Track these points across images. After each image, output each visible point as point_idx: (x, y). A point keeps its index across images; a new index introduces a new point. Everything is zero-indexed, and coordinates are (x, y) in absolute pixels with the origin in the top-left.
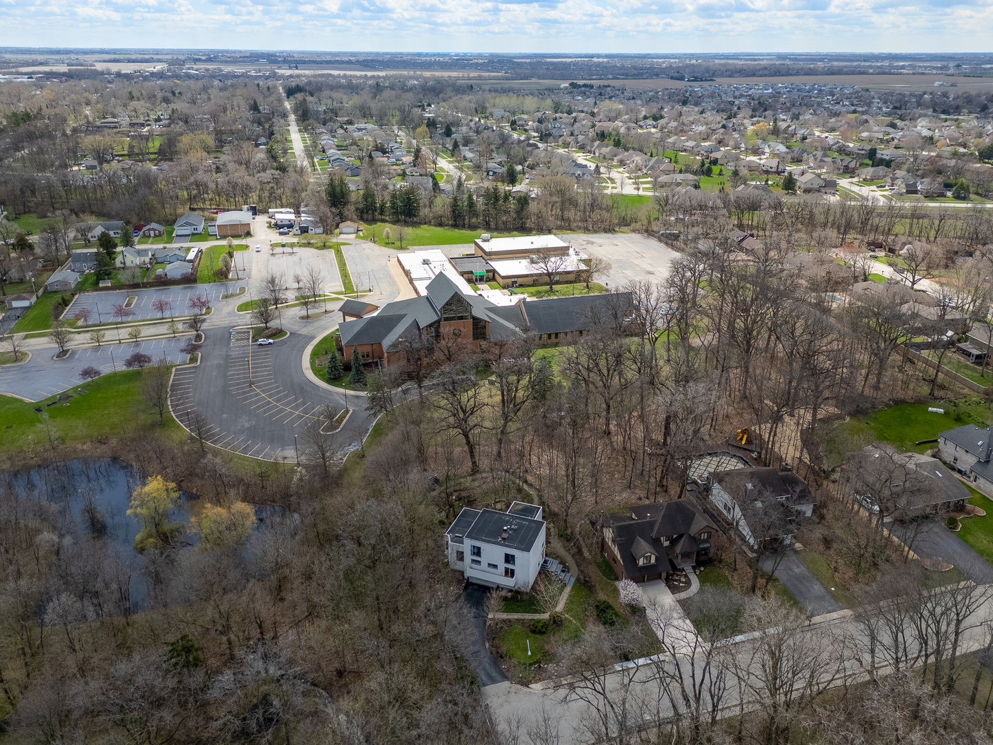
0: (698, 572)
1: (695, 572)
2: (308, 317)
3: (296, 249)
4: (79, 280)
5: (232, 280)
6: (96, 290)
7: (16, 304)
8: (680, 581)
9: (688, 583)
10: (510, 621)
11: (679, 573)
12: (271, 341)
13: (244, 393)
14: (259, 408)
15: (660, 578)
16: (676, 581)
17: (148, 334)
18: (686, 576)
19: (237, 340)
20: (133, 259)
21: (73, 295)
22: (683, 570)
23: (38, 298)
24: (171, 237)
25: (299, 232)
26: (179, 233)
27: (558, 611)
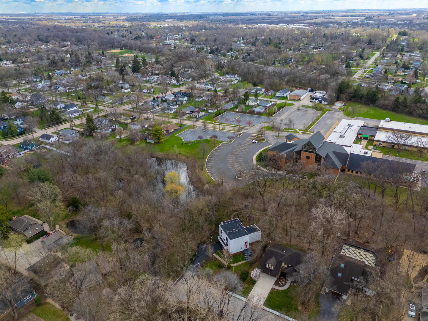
0: (292, 284)
1: (291, 283)
2: (278, 136)
3: (308, 109)
4: (233, 107)
5: (273, 117)
6: (232, 111)
7: (210, 111)
8: (281, 283)
9: (283, 285)
10: (217, 259)
11: (284, 280)
12: (257, 142)
13: (231, 157)
14: (229, 163)
15: (276, 277)
16: (280, 281)
17: (229, 129)
18: (286, 283)
19: (249, 139)
20: (252, 102)
21: (224, 112)
22: (287, 280)
23: (217, 110)
24: (274, 96)
25: (318, 102)
26: (277, 95)
27: (232, 265)
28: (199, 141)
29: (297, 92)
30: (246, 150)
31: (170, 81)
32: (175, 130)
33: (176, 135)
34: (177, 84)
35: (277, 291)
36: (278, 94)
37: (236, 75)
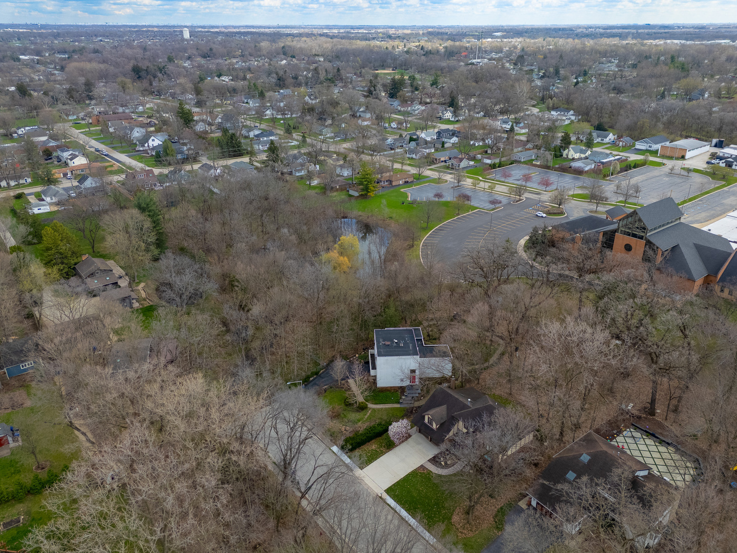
1: (463, 467)
2: (596, 212)
3: (693, 174)
4: (533, 157)
5: (605, 180)
6: (527, 164)
7: (486, 161)
8: (446, 461)
10: (350, 388)
12: (544, 215)
13: (479, 233)
15: (439, 448)
16: (444, 458)
18: (454, 463)
19: (533, 209)
20: (574, 153)
21: (511, 164)
23: (500, 161)
24: (629, 148)
25: (724, 165)
26: (638, 147)
27: (370, 405)
28: (436, 202)
29: (682, 143)
30: (514, 226)
31: (443, 114)
32: (406, 182)
33: (402, 190)
34: (453, 119)
35: (429, 474)
36: (640, 145)
37: (572, 112)
